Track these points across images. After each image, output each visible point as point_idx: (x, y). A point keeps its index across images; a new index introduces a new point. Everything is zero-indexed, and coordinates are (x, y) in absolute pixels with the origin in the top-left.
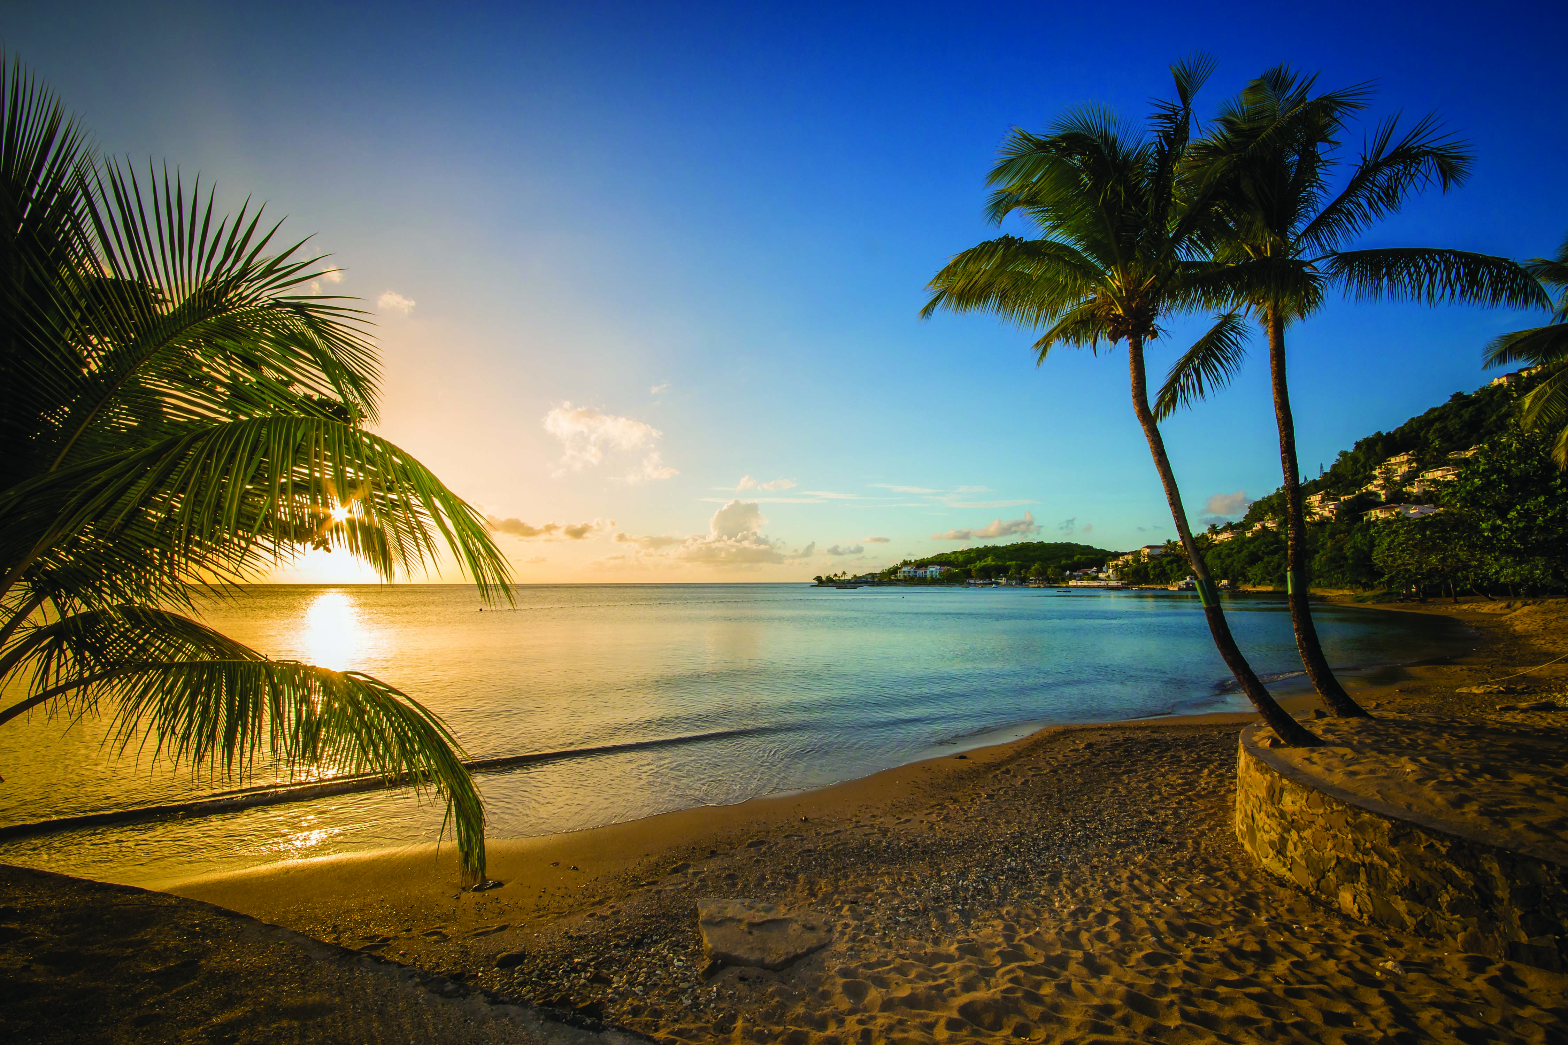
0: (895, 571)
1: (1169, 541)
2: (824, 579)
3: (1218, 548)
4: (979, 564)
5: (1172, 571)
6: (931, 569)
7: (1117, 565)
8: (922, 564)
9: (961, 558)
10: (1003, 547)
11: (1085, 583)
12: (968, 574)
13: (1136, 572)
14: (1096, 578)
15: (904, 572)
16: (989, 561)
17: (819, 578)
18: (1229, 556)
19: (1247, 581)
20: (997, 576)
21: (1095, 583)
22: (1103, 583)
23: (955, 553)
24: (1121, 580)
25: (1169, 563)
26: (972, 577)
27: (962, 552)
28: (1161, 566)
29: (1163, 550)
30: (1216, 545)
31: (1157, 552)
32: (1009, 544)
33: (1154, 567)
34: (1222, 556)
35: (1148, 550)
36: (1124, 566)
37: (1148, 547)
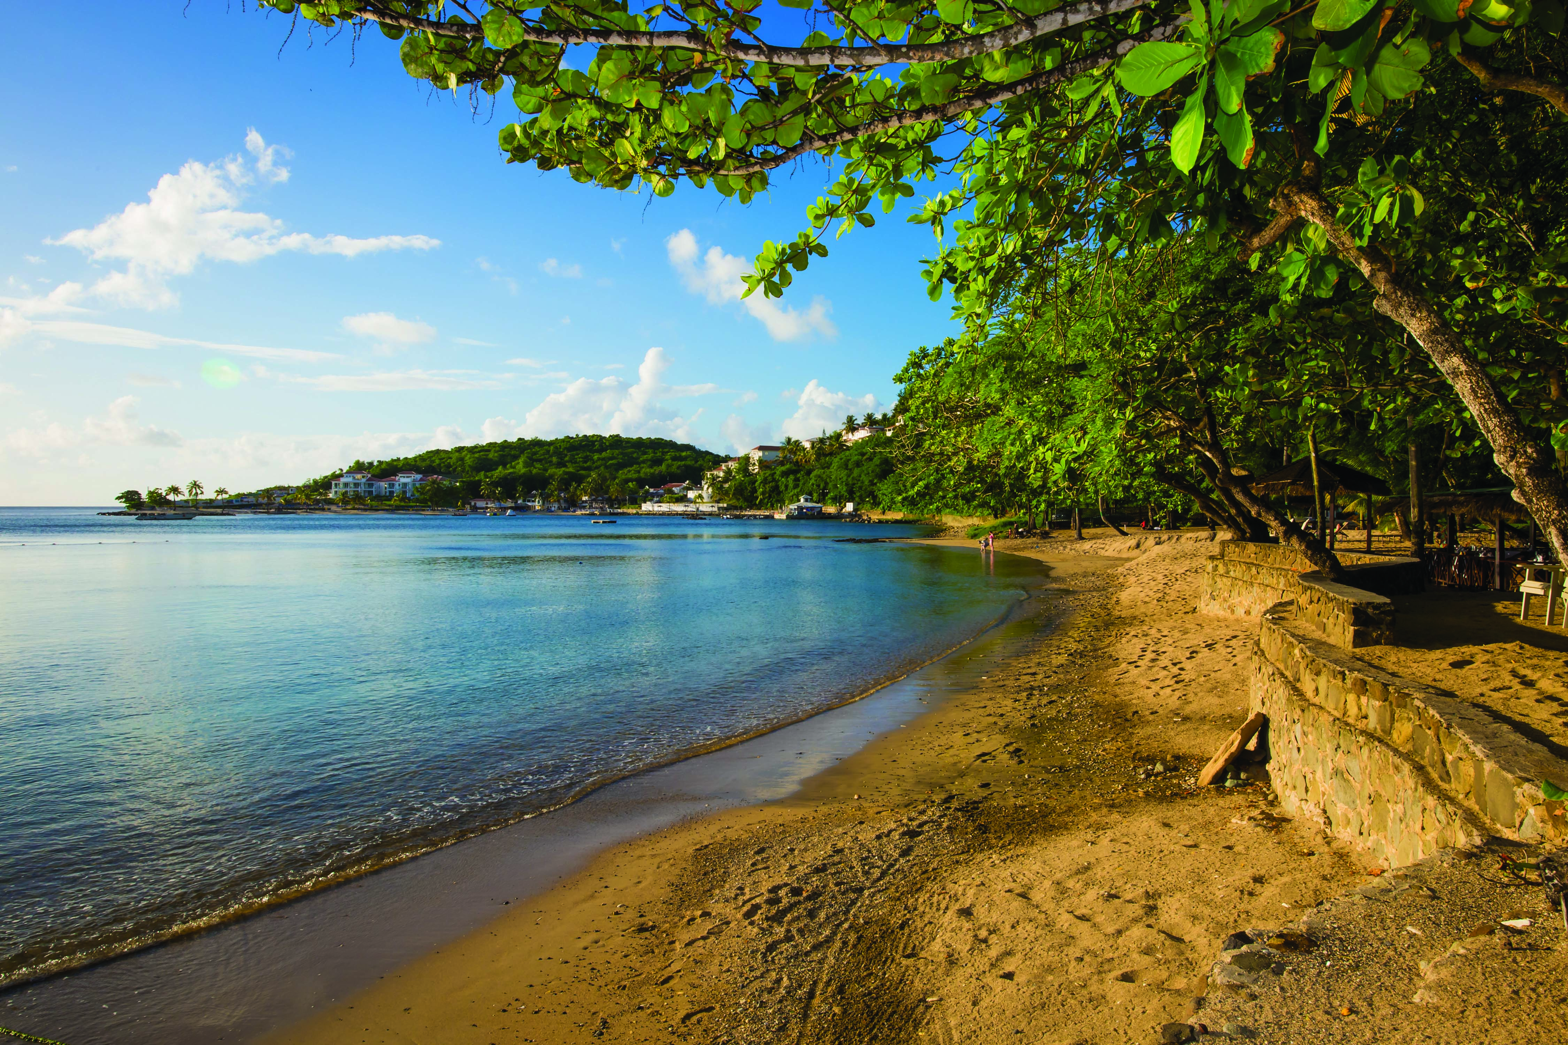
0: (325, 484)
1: (789, 439)
2: (144, 496)
3: (847, 453)
4: (499, 472)
5: (786, 486)
6: (403, 479)
7: (714, 478)
8: (389, 470)
9: (469, 460)
10: (551, 443)
11: (665, 507)
12: (473, 491)
13: (739, 491)
14: (683, 499)
15: (346, 485)
16: (520, 467)
17: (131, 497)
18: (858, 464)
19: (876, 503)
20: (528, 495)
21: (679, 508)
22: (691, 508)
23: (460, 449)
24: (718, 502)
25: (785, 474)
26: (481, 497)
27: (473, 450)
28: (774, 480)
29: (780, 454)
30: (848, 448)
31: (771, 456)
32: (561, 437)
33: (765, 482)
34: (850, 466)
35: (760, 454)
36: (726, 480)
37: (761, 448)
